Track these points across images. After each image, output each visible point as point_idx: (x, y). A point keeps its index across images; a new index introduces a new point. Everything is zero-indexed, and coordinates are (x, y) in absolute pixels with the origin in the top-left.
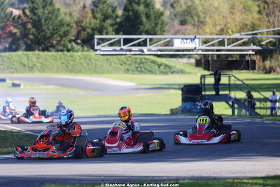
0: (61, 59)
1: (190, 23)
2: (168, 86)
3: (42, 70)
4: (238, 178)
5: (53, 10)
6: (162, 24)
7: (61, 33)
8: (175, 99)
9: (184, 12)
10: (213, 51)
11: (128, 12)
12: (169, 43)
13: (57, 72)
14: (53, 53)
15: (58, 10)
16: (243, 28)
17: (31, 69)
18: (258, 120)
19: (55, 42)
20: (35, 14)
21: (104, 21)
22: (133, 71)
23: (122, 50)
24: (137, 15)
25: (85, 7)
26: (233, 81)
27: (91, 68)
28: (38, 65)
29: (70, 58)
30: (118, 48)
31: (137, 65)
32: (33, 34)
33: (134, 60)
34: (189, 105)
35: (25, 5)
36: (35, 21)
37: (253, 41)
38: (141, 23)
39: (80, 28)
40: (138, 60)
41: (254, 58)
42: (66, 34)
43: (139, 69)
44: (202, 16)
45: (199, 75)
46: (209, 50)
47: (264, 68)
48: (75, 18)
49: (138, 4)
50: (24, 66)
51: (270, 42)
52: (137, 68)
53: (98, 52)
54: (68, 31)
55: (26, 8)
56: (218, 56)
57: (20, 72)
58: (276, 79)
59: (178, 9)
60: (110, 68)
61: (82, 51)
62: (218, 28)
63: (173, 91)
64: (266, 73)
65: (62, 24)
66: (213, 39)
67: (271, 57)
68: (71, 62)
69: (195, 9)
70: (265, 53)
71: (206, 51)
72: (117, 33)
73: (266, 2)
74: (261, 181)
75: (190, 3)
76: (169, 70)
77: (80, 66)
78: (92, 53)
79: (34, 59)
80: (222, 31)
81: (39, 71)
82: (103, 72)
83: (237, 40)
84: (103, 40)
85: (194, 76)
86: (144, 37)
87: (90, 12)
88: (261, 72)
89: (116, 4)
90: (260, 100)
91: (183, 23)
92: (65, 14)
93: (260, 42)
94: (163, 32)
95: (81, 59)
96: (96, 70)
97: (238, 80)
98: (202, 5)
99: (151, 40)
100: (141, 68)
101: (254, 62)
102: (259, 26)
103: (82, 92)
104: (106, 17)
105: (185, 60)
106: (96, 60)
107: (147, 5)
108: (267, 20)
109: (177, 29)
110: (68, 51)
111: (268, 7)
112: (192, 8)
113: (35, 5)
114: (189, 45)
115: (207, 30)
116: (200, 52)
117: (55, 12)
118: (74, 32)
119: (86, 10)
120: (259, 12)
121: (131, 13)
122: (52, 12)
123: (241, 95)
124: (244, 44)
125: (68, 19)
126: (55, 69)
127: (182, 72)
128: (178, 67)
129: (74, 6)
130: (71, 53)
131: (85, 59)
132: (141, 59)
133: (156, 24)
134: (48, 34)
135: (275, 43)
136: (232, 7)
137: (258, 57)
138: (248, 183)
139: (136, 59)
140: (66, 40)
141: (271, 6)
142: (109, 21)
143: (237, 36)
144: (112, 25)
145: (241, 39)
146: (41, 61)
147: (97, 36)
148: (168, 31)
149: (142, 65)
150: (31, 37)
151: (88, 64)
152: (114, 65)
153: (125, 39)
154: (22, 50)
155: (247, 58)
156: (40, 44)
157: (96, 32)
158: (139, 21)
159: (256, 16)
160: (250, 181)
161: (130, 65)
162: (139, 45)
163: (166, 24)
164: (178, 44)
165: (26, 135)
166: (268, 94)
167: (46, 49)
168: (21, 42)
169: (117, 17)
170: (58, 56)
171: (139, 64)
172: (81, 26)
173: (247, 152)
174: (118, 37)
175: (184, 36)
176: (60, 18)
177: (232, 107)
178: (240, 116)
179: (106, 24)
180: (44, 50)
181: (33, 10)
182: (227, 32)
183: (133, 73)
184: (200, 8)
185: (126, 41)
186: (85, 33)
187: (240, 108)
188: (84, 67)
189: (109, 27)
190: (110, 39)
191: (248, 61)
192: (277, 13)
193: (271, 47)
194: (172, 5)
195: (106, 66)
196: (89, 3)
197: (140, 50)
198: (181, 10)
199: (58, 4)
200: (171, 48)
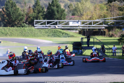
0: (19, 30)
1: (76, 15)
2: (66, 43)
3: (11, 35)
5: (16, 9)
6: (64, 15)
7: (19, 19)
8: (70, 48)
9: (74, 10)
10: (86, 27)
11: (49, 10)
12: (67, 24)
13: (17, 36)
14: (16, 28)
15: (18, 9)
16: (100, 17)
17: (6, 35)
18: (107, 58)
19: (16, 23)
20: (8, 10)
21: (38, 14)
22: (51, 36)
23: (46, 26)
24: (53, 11)
25: (30, 7)
26: (95, 40)
27: (32, 34)
28: (9, 33)
29: (23, 30)
30: (45, 26)
31: (53, 33)
32: (7, 19)
33: (51, 31)
34: (76, 51)
35: (3, 7)
36: (8, 14)
37: (104, 23)
38: (55, 15)
39: (28, 17)
40: (54, 31)
41: (105, 30)
42: (21, 19)
43: (54, 35)
44: (82, 11)
45: (80, 38)
46: (85, 27)
47: (109, 35)
48: (26, 12)
49: (54, 6)
50: (3, 33)
51: (112, 23)
52: (53, 34)
53: (36, 28)
54: (22, 18)
56: (89, 29)
57: (1, 36)
58: (114, 40)
59: (71, 8)
60: (41, 35)
61: (29, 27)
62: (89, 17)
63: (69, 45)
64: (110, 37)
65: (20, 15)
66: (87, 22)
67: (112, 30)
68: (24, 32)
69: (79, 8)
70: (110, 28)
71: (84, 27)
72: (44, 19)
73: (110, 6)
75: (76, 6)
76: (68, 36)
77: (28, 33)
78: (33, 28)
79: (7, 31)
80: (90, 18)
81: (10, 36)
82: (38, 36)
83: (97, 22)
84: (38, 22)
85: (78, 38)
86: (56, 21)
87: (32, 9)
88: (108, 36)
89: (44, 6)
90: (107, 49)
91: (73, 15)
92: (21, 11)
93: (107, 23)
94: (64, 19)
95: (28, 30)
96: (34, 36)
97: (98, 40)
98: (82, 7)
99: (59, 22)
101: (105, 32)
102: (107, 16)
104: (39, 12)
105: (74, 31)
106: (35, 31)
107: (58, 7)
108: (111, 13)
109: (70, 17)
110: (23, 27)
111: (111, 8)
112: (77, 8)
113: (8, 6)
114: (76, 24)
115: (84, 18)
116: (81, 28)
117: (17, 10)
118: (25, 18)
119: (30, 9)
120: (107, 10)
121: (50, 10)
122: (15, 10)
123: (99, 47)
124: (100, 24)
125: (22, 13)
126: (17, 35)
127: (72, 36)
128: (71, 34)
129: (25, 7)
130: (24, 28)
131: (30, 30)
132: (55, 31)
133: (62, 15)
134: (14, 20)
135: (114, 24)
136: (95, 8)
137: (107, 30)
139: (52, 30)
140: (21, 23)
141: (112, 7)
142: (41, 14)
143: (97, 20)
144: (42, 16)
145: (99, 22)
146: (10, 31)
147: (35, 21)
148: (67, 18)
149: (55, 33)
150: (6, 21)
151: (31, 33)
152: (42, 33)
153: (47, 22)
154: (2, 27)
155: (102, 30)
156: (10, 24)
157: (35, 19)
158: (54, 14)
159: (105, 11)
161: (50, 33)
162: (54, 24)
163: (66, 15)
164: (71, 24)
167: (13, 26)
168: (2, 23)
169: (44, 12)
170: (18, 30)
171: (54, 33)
172: (28, 16)
173: (102, 72)
174: (44, 21)
175: (74, 21)
176: (19, 12)
181: (6, 9)
182: (93, 19)
183: (51, 37)
185: (48, 23)
186: (30, 19)
188: (29, 34)
189: (40, 16)
190: (41, 22)
191: (102, 31)
192: (115, 11)
193: (112, 26)
194: (68, 7)
195: (39, 34)
196: (31, 6)
197: (54, 27)
198: (73, 9)
199: (18, 6)
200: (68, 26)
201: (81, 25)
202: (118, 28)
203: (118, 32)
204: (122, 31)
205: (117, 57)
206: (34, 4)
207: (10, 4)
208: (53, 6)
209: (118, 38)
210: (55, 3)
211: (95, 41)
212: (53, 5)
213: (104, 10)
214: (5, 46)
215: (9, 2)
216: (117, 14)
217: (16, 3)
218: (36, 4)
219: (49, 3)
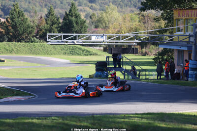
1: (100, 27)
3: (17, 52)
4: (127, 114)
5: (24, 19)
6: (85, 28)
7: (28, 32)
8: (92, 70)
9: (97, 21)
10: (113, 43)
12: (89, 38)
14: (23, 43)
15: (27, 19)
16: (130, 30)
17: (11, 52)
18: (138, 82)
19: (24, 37)
20: (13, 21)
21: (52, 26)
22: (68, 53)
23: (62, 42)
24: (71, 22)
25: (41, 17)
27: (44, 52)
28: (15, 50)
29: (33, 46)
30: (60, 41)
34: (100, 73)
35: (8, 16)
36: (13, 25)
37: (136, 37)
38: (73, 27)
39: (38, 29)
41: (137, 47)
42: (31, 33)
44: (107, 23)
45: (105, 56)
46: (111, 43)
47: (142, 53)
48: (36, 24)
49: (72, 16)
50: (7, 50)
51: (146, 38)
52: (71, 52)
53: (49, 43)
54: (32, 31)
55: (8, 18)
56: (116, 46)
57: (5, 54)
58: (149, 59)
60: (55, 52)
61: (40, 42)
62: (116, 31)
63: (90, 65)
64: (143, 55)
65: (28, 27)
66: (114, 36)
67: (146, 46)
68: (33, 48)
69: (103, 19)
70: (143, 44)
72: (60, 32)
73: (143, 16)
74: (140, 116)
75: (100, 16)
76: (90, 54)
77: (38, 50)
78: (45, 43)
79: (13, 47)
80: (118, 32)
81: (16, 53)
82: (51, 54)
83: (127, 37)
84: (52, 36)
85: (103, 57)
86: (75, 34)
87: (44, 20)
88: (140, 55)
89: (59, 16)
90: (140, 71)
91: (96, 27)
92: (30, 21)
93: (140, 38)
94: (85, 32)
95: (39, 46)
96: (47, 53)
97: (128, 59)
98: (107, 17)
99: (79, 36)
100: (73, 52)
101: (137, 49)
102: (140, 29)
103: (39, 65)
104: (53, 23)
105: (98, 48)
106: (48, 47)
107: (77, 17)
108: (144, 25)
109: (93, 30)
110: (32, 42)
111: (144, 18)
112: (101, 19)
113: (13, 16)
114: (101, 39)
115: (110, 31)
116: (106, 43)
117: (25, 20)
118: (35, 31)
119: (42, 19)
120: (139, 21)
121: (67, 21)
122: (23, 20)
123: (129, 68)
124: (131, 39)
125: (32, 24)
126: (24, 52)
127: (96, 54)
128: (93, 51)
129: (35, 17)
130: (33, 43)
131: (42, 47)
132: (73, 47)
133: (82, 27)
134: (21, 33)
135: (148, 39)
136: (124, 19)
137: (139, 46)
138: (133, 117)
139: (70, 47)
140: (30, 36)
141: (146, 18)
142: (55, 26)
143: (127, 34)
144: (57, 28)
145: (129, 36)
146: (16, 47)
147: (48, 34)
148: (89, 31)
149: (73, 50)
150: (11, 34)
151: (43, 49)
152: (57, 50)
153: (64, 36)
154: (6, 41)
156: (16, 39)
157: (48, 32)
158: (72, 25)
159: (137, 23)
160: (134, 116)
161: (67, 50)
162: (72, 39)
163: (87, 28)
164: (94, 39)
165: (8, 89)
166: (144, 67)
167: (19, 41)
168: (5, 37)
169: (60, 23)
170: (26, 45)
172: (39, 28)
173: (133, 100)
174: (60, 34)
175: (97, 35)
176: (27, 24)
177: (124, 74)
178: (128, 79)
179: (53, 27)
180: (18, 41)
181: (12, 19)
182: (122, 33)
183: (68, 55)
184: (106, 19)
185: (65, 37)
186: (42, 32)
187: (128, 75)
188: (41, 51)
189: (55, 29)
190: (56, 36)
191: (133, 48)
192: (150, 22)
193: (146, 41)
194: (90, 17)
195: (53, 50)
196: (44, 15)
197: (72, 42)
198: (96, 19)
199: (26, 15)
200: (90, 41)
201: (107, 41)
202: (153, 44)
203: (153, 49)
204: (159, 49)
205: (153, 81)
206: (46, 13)
207: (16, 12)
208: (70, 16)
209: (153, 57)
210: (73, 11)
211: (124, 60)
212: (71, 14)
213: (135, 21)
214: (9, 66)
215: (15, 10)
216: (152, 26)
217: (24, 11)
218: (49, 13)
219: (66, 12)
